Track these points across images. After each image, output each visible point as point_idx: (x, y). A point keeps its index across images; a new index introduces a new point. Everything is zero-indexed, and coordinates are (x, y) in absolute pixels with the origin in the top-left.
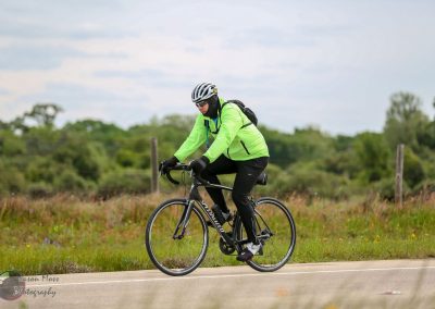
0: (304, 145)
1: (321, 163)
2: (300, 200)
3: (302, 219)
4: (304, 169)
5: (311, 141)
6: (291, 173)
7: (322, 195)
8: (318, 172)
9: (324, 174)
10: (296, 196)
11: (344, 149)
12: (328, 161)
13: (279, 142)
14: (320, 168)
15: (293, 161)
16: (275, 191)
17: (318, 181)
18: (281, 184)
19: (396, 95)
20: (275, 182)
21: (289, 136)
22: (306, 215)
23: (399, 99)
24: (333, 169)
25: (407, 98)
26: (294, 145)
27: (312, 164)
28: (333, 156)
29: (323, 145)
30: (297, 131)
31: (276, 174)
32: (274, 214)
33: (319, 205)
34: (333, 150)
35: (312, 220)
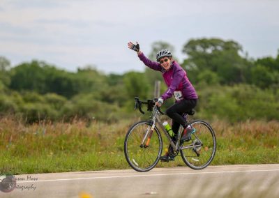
0: (84, 81)
1: (98, 94)
2: (81, 123)
3: (83, 137)
4: (84, 100)
5: (90, 78)
6: (74, 102)
7: (98, 119)
8: (95, 102)
9: (100, 103)
10: (78, 120)
11: (115, 84)
12: (103, 94)
13: (65, 79)
14: (96, 99)
15: (76, 93)
16: (62, 116)
17: (95, 109)
18: (66, 111)
19: (156, 43)
20: (62, 110)
21: (73, 74)
22: (86, 134)
23: (158, 46)
24: (107, 99)
25: (164, 46)
26: (77, 81)
27: (90, 95)
28: (106, 89)
29: (99, 81)
30: (79, 70)
31: (63, 103)
32: (62, 133)
33: (95, 127)
34: (106, 85)
35: (91, 138)
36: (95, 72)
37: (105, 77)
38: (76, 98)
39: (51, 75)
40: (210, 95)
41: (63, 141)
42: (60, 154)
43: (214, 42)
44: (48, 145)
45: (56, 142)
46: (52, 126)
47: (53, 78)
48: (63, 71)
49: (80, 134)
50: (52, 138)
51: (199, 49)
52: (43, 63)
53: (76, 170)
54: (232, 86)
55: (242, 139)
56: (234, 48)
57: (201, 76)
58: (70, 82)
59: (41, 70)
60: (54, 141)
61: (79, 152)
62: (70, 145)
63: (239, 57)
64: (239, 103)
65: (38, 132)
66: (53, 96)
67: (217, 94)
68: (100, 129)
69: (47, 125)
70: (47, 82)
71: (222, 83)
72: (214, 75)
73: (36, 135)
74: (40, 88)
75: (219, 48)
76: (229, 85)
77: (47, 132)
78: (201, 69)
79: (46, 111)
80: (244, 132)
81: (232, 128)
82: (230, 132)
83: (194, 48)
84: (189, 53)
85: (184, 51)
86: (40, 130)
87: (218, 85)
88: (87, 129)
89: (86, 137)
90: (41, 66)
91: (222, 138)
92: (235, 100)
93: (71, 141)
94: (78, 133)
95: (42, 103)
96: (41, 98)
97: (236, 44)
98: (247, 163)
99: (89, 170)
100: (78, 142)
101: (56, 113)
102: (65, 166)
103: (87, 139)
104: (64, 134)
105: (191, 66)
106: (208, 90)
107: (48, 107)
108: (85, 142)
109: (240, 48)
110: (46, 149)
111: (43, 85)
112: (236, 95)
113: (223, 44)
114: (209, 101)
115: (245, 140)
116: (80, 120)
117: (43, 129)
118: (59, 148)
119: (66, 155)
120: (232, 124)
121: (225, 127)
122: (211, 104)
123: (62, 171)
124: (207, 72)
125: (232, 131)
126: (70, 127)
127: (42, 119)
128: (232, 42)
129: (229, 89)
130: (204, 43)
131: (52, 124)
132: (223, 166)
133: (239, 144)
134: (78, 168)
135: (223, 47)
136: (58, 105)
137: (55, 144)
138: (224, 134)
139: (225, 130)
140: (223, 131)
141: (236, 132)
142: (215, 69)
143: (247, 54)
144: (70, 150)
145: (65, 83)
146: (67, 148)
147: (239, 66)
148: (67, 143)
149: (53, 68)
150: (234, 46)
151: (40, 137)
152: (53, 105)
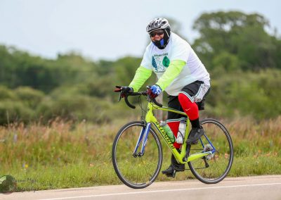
36: (80, 58)
37: (93, 64)
38: (56, 92)
39: (23, 63)
40: (229, 84)
41: (40, 150)
42: (36, 166)
43: (232, 16)
44: (20, 156)
45: (31, 151)
46: (25, 130)
47: (26, 66)
48: (38, 58)
49: (62, 140)
50: (25, 146)
51: (214, 25)
52: (13, 48)
53: (57, 187)
54: (258, 72)
55: (270, 142)
56: (259, 23)
57: (216, 60)
58: (47, 72)
59: (11, 57)
60: (27, 150)
61: (61, 163)
62: (48, 154)
63: (266, 34)
64: (269, 94)
65: (7, 138)
66: (27, 90)
67: (239, 83)
68: (87, 132)
69: (19, 129)
70: (19, 72)
71: (244, 69)
72: (234, 58)
73: (5, 142)
74: (9, 80)
75: (239, 23)
76: (253, 71)
77: (18, 138)
78: (217, 51)
79: (17, 111)
80: (273, 132)
81: (258, 127)
82: (256, 133)
83: (207, 24)
84: (201, 31)
85: (194, 28)
86: (10, 135)
87: (240, 71)
88: (70, 133)
89: (69, 143)
90: (11, 51)
91: (245, 141)
92: (262, 91)
93: (49, 149)
94: (58, 138)
95: (13, 100)
96: (11, 93)
97: (262, 17)
98: (277, 173)
99: (73, 187)
100: (60, 150)
101: (31, 112)
102: (43, 182)
103: (71, 146)
104: (41, 140)
105: (204, 48)
106: (227, 78)
107: (20, 105)
108: (67, 150)
109: (267, 23)
110: (17, 160)
111: (14, 77)
112: (263, 84)
113: (244, 18)
114: (228, 92)
115: (275, 143)
116: (62, 121)
117: (13, 134)
118: (34, 158)
119: (43, 167)
120: (258, 123)
121: (249, 126)
122: (232, 96)
123: (38, 189)
124: (225, 54)
125: (257, 131)
126: (48, 131)
127: (12, 122)
128: (256, 15)
129: (254, 77)
130: (221, 17)
131: (25, 127)
132: (246, 178)
133: (267, 149)
134: (59, 184)
135: (244, 21)
136: (33, 103)
137: (29, 153)
138: (247, 135)
139: (249, 131)
140: (246, 131)
141: (263, 133)
142: (235, 51)
143: (276, 30)
144: (49, 160)
145: (41, 74)
146: (45, 158)
147: (265, 46)
148: (45, 151)
149: (26, 55)
150: (259, 20)
151: (10, 145)
152: (27, 103)
